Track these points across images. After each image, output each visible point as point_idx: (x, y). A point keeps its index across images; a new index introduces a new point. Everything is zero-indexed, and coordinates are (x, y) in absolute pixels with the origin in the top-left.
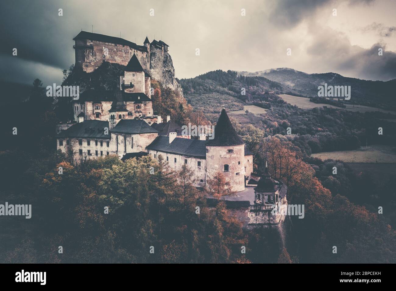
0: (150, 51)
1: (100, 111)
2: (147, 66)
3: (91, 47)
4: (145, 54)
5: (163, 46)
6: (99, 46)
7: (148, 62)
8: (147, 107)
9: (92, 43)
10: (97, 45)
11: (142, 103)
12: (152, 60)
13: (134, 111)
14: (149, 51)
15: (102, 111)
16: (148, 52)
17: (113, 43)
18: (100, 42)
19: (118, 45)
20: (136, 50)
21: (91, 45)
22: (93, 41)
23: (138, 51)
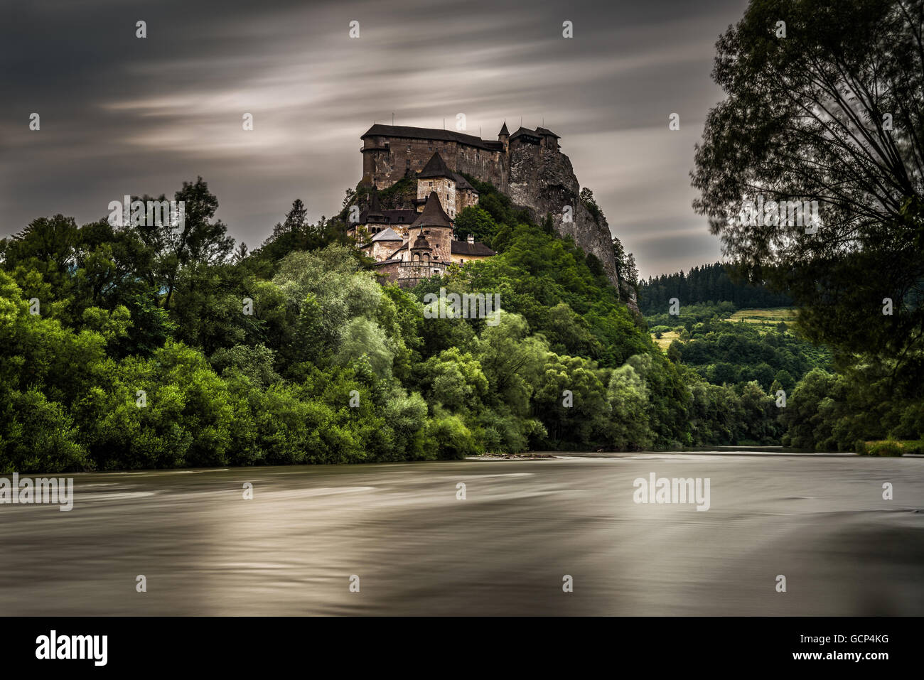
0: (509, 149)
2: (501, 177)
3: (387, 149)
4: (498, 156)
5: (542, 139)
6: (401, 147)
7: (504, 169)
9: (388, 142)
10: (396, 145)
12: (514, 166)
14: (507, 150)
16: (505, 151)
17: (425, 139)
18: (402, 140)
19: (435, 142)
20: (475, 150)
21: (386, 145)
22: (391, 139)
23: (481, 151)
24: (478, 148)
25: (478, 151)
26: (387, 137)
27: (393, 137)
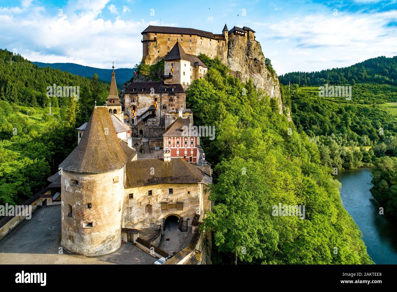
0: (228, 39)
1: (135, 104)
2: (223, 55)
3: (155, 40)
4: (222, 43)
5: (246, 32)
6: (164, 38)
7: (225, 50)
8: (179, 100)
9: (156, 36)
10: (161, 38)
11: (175, 96)
13: (167, 104)
15: (138, 103)
16: (226, 40)
17: (178, 34)
18: (165, 35)
19: (184, 36)
20: (209, 39)
21: (155, 38)
22: (158, 34)
23: (212, 40)
24: (211, 38)
25: (211, 40)
26: (156, 33)
27: (159, 33)
